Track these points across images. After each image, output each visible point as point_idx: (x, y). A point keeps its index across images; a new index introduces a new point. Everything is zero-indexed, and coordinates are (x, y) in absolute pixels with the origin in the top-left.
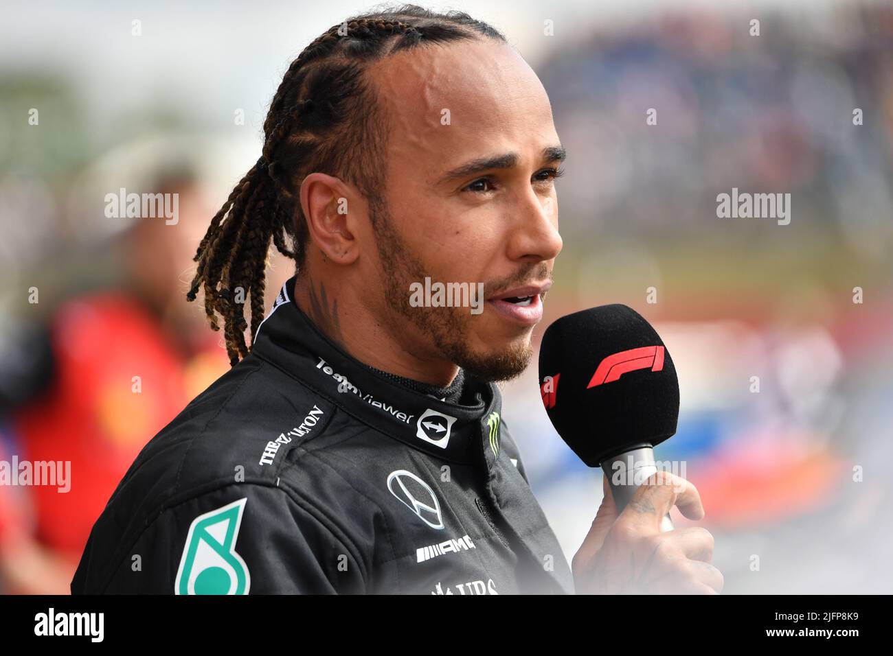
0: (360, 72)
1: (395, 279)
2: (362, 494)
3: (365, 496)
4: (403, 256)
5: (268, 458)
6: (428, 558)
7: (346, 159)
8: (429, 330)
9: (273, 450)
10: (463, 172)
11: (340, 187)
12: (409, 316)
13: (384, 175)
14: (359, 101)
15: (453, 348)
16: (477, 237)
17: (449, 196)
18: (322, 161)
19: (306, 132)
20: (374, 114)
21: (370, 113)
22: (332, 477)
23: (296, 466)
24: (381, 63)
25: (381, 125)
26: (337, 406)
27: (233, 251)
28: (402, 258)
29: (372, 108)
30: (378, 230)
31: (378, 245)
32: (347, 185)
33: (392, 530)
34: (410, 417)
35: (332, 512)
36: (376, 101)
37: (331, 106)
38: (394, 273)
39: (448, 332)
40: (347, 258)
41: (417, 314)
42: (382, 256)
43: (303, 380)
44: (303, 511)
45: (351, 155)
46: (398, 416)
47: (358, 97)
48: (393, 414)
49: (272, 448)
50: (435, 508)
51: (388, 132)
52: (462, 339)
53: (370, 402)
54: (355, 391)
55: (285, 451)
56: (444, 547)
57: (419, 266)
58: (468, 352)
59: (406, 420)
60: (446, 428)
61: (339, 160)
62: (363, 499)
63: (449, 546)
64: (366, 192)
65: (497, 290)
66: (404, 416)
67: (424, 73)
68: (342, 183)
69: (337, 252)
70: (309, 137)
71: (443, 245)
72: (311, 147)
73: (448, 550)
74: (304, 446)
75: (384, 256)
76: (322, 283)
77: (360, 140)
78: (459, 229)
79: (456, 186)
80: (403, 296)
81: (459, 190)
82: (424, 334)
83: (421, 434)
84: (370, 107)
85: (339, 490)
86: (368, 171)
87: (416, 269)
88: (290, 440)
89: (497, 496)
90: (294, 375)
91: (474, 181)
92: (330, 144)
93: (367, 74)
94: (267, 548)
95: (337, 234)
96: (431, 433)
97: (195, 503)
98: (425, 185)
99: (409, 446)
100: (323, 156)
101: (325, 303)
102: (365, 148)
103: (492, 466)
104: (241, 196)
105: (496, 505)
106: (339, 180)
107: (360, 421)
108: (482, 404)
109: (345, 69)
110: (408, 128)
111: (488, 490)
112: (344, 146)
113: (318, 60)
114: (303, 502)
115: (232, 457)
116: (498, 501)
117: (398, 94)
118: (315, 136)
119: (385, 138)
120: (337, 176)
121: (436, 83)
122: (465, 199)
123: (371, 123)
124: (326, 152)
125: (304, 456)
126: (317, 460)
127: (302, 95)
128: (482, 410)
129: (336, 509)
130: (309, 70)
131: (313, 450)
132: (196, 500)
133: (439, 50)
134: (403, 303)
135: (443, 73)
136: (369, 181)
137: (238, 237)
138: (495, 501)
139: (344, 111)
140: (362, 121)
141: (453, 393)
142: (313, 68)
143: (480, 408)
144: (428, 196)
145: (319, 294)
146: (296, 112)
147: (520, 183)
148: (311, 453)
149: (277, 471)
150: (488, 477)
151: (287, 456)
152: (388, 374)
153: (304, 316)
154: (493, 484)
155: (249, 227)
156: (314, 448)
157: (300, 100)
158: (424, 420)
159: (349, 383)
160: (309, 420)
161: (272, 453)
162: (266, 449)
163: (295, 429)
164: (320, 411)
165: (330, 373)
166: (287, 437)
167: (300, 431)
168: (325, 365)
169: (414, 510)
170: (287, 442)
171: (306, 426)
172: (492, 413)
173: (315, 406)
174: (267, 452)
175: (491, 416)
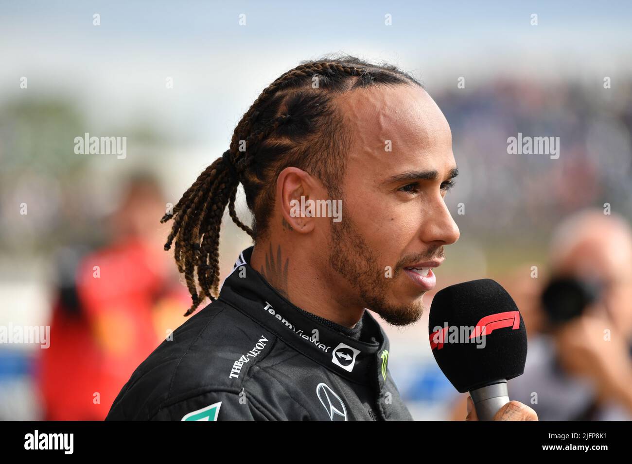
0: (327, 100)
1: (340, 247)
2: (297, 402)
3: (299, 404)
4: (350, 232)
5: (235, 373)
7: (314, 160)
8: (358, 286)
9: (239, 368)
10: (401, 178)
11: (309, 179)
12: (345, 274)
13: (342, 174)
14: (328, 120)
15: (373, 300)
16: (404, 224)
17: (389, 193)
18: (295, 159)
19: (283, 138)
21: (336, 129)
22: (277, 389)
23: (252, 380)
24: (345, 95)
25: (345, 138)
26: (277, 337)
27: (201, 217)
28: (349, 233)
29: (338, 126)
31: (331, 222)
32: (313, 178)
34: (328, 348)
36: (341, 121)
37: (307, 120)
38: (339, 243)
40: (305, 229)
41: (351, 274)
42: (333, 230)
43: (253, 318)
45: (319, 158)
46: (320, 346)
47: (328, 117)
48: (317, 345)
49: (238, 365)
50: (344, 414)
51: (350, 144)
52: (382, 295)
53: (300, 335)
54: (291, 327)
57: (361, 240)
58: (385, 303)
59: (325, 350)
60: (352, 357)
61: (309, 159)
62: (297, 405)
64: (327, 184)
65: (412, 262)
66: (323, 347)
67: (378, 104)
68: (309, 176)
69: (299, 225)
70: (286, 141)
71: (381, 227)
72: (284, 149)
74: (258, 364)
76: (279, 246)
77: (327, 147)
78: (394, 217)
79: (395, 187)
80: (343, 260)
81: (397, 189)
82: (353, 288)
83: (335, 361)
85: (282, 398)
86: (331, 169)
87: (358, 242)
88: (249, 360)
89: (384, 409)
90: (248, 314)
91: (407, 184)
92: (303, 148)
93: (334, 102)
96: (342, 360)
97: (184, 404)
98: (373, 183)
99: (327, 369)
100: (296, 156)
101: (279, 261)
102: (331, 153)
103: (382, 387)
104: (209, 178)
105: (383, 415)
106: (308, 174)
107: (293, 349)
108: (377, 344)
109: (317, 97)
110: (366, 142)
111: (378, 405)
112: (314, 150)
113: (294, 88)
114: (259, 406)
115: (210, 372)
116: (385, 413)
117: (359, 118)
118: (291, 141)
119: (347, 147)
120: (306, 171)
121: (388, 112)
122: (400, 196)
123: (336, 136)
124: (299, 153)
125: (258, 372)
126: (267, 375)
127: (281, 112)
128: (377, 348)
129: (280, 412)
130: (286, 95)
131: (264, 368)
132: (185, 402)
133: (387, 90)
134: (342, 265)
135: (392, 106)
136: (331, 176)
137: (205, 207)
138: (382, 412)
139: (316, 126)
140: (330, 134)
141: (355, 333)
142: (290, 93)
143: (376, 346)
144: (374, 191)
145: (275, 254)
146: (277, 123)
147: (433, 190)
148: (263, 369)
149: (242, 383)
150: (379, 395)
151: (248, 371)
152: (314, 315)
153: (257, 273)
154: (381, 401)
155: (213, 202)
156: (265, 366)
157: (279, 115)
158: (337, 351)
159: (286, 321)
160: (258, 346)
161: (238, 369)
162: (234, 366)
163: (251, 352)
164: (266, 340)
165: (273, 313)
166: (246, 357)
167: (254, 353)
168: (270, 308)
169: (330, 414)
170: (247, 361)
171: (257, 349)
172: (384, 350)
173: (262, 336)
174: (235, 369)
175: (384, 352)
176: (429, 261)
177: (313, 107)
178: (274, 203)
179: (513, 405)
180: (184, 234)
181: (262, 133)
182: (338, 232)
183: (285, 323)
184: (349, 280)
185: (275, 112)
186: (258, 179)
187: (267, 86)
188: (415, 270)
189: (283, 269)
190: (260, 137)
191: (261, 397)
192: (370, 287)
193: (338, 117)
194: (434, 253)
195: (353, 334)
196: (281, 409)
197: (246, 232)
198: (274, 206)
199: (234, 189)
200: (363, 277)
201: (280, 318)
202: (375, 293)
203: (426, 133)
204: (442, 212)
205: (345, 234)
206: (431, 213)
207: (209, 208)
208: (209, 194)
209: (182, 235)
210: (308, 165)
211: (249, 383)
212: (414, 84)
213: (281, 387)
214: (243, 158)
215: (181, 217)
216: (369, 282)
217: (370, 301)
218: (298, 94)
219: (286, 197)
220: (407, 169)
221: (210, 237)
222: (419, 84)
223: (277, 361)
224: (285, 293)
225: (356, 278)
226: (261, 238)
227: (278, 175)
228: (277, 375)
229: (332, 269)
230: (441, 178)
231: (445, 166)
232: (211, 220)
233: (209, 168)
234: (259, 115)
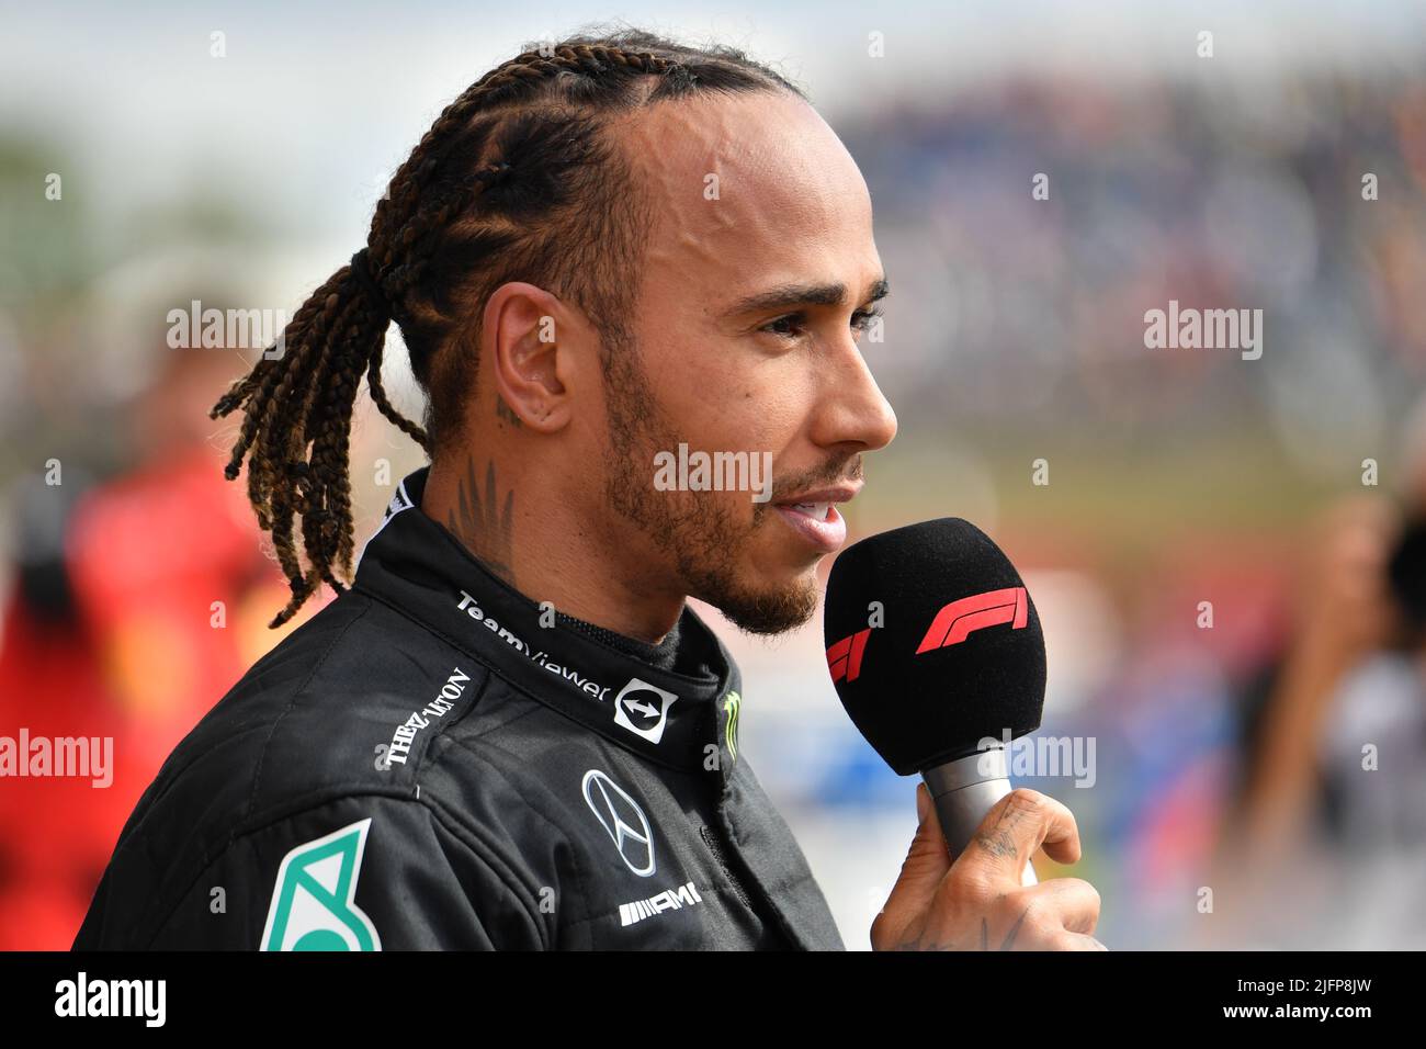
0: (595, 128)
1: (631, 461)
2: (540, 813)
3: (545, 817)
4: (652, 425)
5: (398, 753)
6: (636, 920)
7: (568, 264)
8: (673, 547)
9: (407, 740)
10: (766, 303)
11: (556, 308)
14: (597, 175)
15: (708, 578)
16: (775, 405)
17: (739, 336)
18: (523, 264)
19: (495, 217)
20: (624, 199)
21: (616, 195)
22: (494, 784)
23: (437, 767)
24: (633, 116)
25: (635, 214)
26: (490, 671)
27: (308, 403)
28: (650, 428)
29: (620, 188)
30: (611, 381)
31: (608, 405)
32: (566, 307)
33: (585, 873)
34: (605, 690)
35: (498, 842)
36: (627, 177)
37: (550, 177)
38: (630, 450)
39: (705, 553)
40: (551, 422)
41: (657, 520)
42: (614, 423)
43: (435, 628)
44: (454, 840)
45: (578, 261)
46: (586, 688)
47: (596, 167)
48: (579, 684)
49: (405, 735)
50: (645, 837)
51: (649, 226)
52: (728, 566)
53: (542, 664)
54: (519, 647)
55: (425, 741)
56: (659, 903)
58: (734, 585)
59: (598, 695)
60: (659, 709)
61: (556, 264)
62: (540, 821)
63: (664, 901)
64: (597, 318)
65: (794, 489)
66: (595, 689)
67: (709, 137)
68: (558, 304)
69: (535, 412)
70: (501, 225)
71: (724, 412)
72: (503, 241)
73: (664, 906)
74: (449, 732)
75: (617, 422)
76: (491, 464)
77: (597, 235)
78: (750, 391)
79: (752, 323)
80: (639, 490)
81: (756, 328)
82: (662, 551)
83: (621, 719)
84: (617, 184)
85: (505, 805)
86: (605, 286)
88: (428, 722)
89: (734, 825)
90: (421, 620)
91: (780, 317)
92: (542, 240)
93: (610, 132)
94: (405, 899)
95: (537, 382)
96: (637, 718)
97: (287, 826)
98: (703, 315)
99: (603, 737)
100: (525, 257)
101: (491, 497)
102: (605, 248)
103: (729, 776)
104: (322, 315)
105: (733, 839)
106: (552, 296)
107: (526, 694)
108: (714, 678)
109: (570, 122)
110: (683, 223)
111: (721, 816)
112: (567, 242)
113: (515, 103)
114: (455, 824)
115: (341, 753)
116: (736, 833)
117: (667, 168)
118: (514, 224)
119: (642, 236)
120: (548, 291)
121: (731, 153)
122: (763, 344)
123: (618, 210)
124: (533, 251)
125: (450, 749)
126: (472, 755)
127: (489, 157)
128: (715, 687)
129: (503, 838)
130: (500, 118)
131: (464, 739)
132: (288, 823)
133: (729, 105)
134: (636, 500)
135: (740, 140)
136: (606, 303)
137: (315, 380)
138: (731, 832)
139: (571, 188)
140: (602, 206)
141: (665, 656)
142: (507, 116)
143: (713, 684)
144: (706, 333)
145: (481, 483)
146: (479, 183)
147: (835, 328)
148: (460, 743)
149: (414, 775)
150: (723, 794)
151: (428, 748)
152: (572, 619)
153: (440, 526)
154: (728, 806)
155: (333, 367)
156: (464, 736)
157: (482, 165)
158: (626, 697)
159: (509, 634)
160: (448, 691)
161: (405, 744)
162: (396, 738)
163: (431, 704)
164: (464, 678)
165: (479, 617)
166: (422, 718)
167: (438, 708)
168: (471, 605)
169: (616, 838)
170: (423, 725)
171: (445, 699)
172: (730, 693)
173: (457, 670)
174: (397, 743)
175: (729, 696)
176: (830, 487)
177: (561, 145)
178: (477, 365)
179: (1021, 798)
180: (270, 442)
181: (446, 207)
182: (625, 426)
183: (506, 637)
184: (653, 535)
185: (475, 159)
186: (438, 312)
187: (451, 102)
188: (799, 508)
189: (499, 515)
190: (441, 215)
191: (458, 805)
192: (701, 550)
193: (618, 167)
194: (841, 470)
195: (660, 658)
196: (505, 830)
197: (409, 434)
198: (476, 372)
199: (379, 337)
200: (684, 527)
201: (495, 627)
202: (712, 563)
203: (818, 199)
204: (857, 378)
205: (642, 430)
206: (832, 379)
207: (325, 382)
208: (322, 349)
209: (265, 445)
210: (555, 277)
211: (430, 776)
212: (785, 90)
213: (502, 780)
214: (400, 268)
215: (262, 405)
216: (698, 537)
217: (701, 582)
218: (526, 116)
219: (506, 350)
220: (778, 280)
221: (328, 447)
222: (796, 90)
223: (494, 722)
224: (505, 569)
225: (667, 530)
226: (448, 446)
227: (484, 301)
228: (492, 753)
229: (613, 511)
230: (852, 303)
231: (862, 274)
232: (330, 408)
233: (321, 293)
234: (436, 165)
